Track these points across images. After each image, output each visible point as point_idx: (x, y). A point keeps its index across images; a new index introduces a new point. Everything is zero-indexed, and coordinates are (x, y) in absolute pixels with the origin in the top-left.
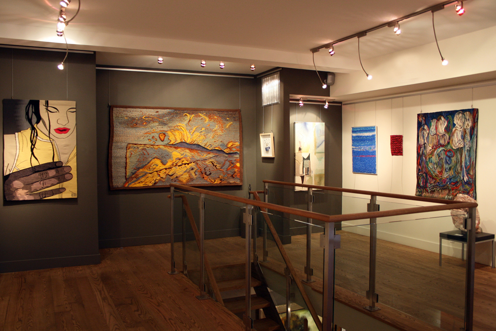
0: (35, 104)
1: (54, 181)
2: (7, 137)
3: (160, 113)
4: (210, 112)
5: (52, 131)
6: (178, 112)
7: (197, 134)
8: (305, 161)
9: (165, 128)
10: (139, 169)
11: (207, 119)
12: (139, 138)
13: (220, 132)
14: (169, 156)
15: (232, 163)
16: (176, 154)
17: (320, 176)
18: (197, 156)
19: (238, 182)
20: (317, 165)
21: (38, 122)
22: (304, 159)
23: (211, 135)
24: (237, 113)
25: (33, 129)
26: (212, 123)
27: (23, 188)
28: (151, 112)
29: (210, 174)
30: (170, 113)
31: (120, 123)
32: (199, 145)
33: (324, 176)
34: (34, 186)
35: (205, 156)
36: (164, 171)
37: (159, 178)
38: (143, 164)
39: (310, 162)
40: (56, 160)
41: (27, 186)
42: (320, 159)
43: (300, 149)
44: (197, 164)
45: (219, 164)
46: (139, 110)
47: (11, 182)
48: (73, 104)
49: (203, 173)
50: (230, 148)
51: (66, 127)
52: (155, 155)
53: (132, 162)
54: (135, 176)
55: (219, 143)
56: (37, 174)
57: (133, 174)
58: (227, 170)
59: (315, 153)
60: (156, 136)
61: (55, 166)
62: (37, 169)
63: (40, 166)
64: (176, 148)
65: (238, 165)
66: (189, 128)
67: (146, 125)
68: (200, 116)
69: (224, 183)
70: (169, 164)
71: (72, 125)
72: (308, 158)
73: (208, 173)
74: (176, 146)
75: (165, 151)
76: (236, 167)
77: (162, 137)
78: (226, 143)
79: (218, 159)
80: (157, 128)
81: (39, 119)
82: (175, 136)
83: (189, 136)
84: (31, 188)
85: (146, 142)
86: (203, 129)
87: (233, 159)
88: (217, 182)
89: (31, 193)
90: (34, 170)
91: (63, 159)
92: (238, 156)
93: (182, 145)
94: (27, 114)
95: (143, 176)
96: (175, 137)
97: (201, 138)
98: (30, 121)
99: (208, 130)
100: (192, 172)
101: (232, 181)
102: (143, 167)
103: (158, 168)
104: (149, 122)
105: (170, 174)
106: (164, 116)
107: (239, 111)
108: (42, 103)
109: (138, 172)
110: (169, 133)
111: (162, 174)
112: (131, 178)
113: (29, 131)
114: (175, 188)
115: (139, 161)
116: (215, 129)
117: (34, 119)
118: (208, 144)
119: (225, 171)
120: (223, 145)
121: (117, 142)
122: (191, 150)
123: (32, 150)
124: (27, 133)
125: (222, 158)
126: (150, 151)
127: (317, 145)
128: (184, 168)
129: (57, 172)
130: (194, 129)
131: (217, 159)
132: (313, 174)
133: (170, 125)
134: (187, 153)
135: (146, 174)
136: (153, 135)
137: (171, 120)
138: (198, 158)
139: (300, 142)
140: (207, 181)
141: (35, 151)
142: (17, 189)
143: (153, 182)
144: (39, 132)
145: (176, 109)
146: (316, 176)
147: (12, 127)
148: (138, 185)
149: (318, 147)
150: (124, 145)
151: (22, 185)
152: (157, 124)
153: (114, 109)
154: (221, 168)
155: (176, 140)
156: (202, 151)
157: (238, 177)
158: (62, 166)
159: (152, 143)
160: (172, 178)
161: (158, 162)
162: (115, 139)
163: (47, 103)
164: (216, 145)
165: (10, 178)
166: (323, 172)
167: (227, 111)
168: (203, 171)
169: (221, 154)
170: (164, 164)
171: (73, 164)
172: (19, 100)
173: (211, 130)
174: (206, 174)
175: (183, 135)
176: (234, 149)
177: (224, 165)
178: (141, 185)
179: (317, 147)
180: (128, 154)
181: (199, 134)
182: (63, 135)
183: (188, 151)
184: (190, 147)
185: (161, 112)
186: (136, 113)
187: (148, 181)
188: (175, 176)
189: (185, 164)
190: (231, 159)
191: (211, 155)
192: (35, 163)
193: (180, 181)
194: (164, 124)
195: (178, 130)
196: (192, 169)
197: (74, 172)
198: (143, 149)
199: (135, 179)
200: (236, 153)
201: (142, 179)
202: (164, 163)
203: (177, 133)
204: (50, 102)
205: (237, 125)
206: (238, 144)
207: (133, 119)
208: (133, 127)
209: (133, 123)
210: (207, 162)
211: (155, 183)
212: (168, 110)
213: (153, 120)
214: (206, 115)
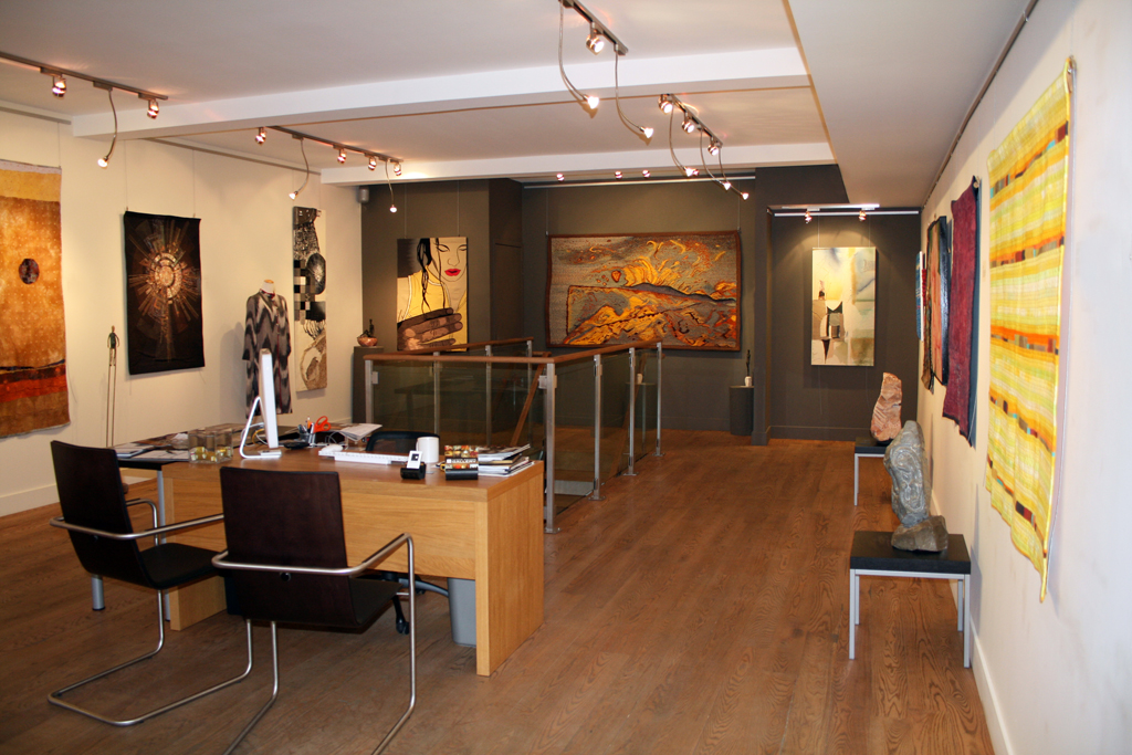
0: (426, 242)
1: (445, 330)
2: (401, 282)
3: (613, 242)
4: (687, 238)
5: (443, 274)
6: (639, 240)
7: (667, 270)
8: (831, 315)
9: (620, 264)
10: (584, 320)
11: (684, 248)
12: (584, 278)
13: (703, 268)
14: (625, 303)
15: (724, 316)
16: (636, 300)
17: (864, 343)
18: (666, 303)
19: (733, 345)
20: (859, 321)
21: (428, 264)
22: (829, 311)
23: (689, 272)
24: (733, 236)
25: (425, 271)
26: (691, 254)
27: (415, 338)
28: (602, 242)
29: (688, 331)
30: (626, 242)
31: (561, 258)
32: (670, 288)
33: (873, 342)
34: (427, 335)
35: (679, 303)
36: (619, 324)
37: (610, 334)
38: (590, 313)
39: (842, 317)
40: (447, 307)
41: (419, 335)
42: (863, 312)
43: (822, 294)
44: (667, 315)
45: (701, 316)
46: (584, 239)
47: (404, 330)
48: (463, 240)
49: (676, 328)
50: (721, 292)
51: (457, 268)
52: (606, 302)
53: (575, 311)
54: (578, 330)
55: (702, 284)
56: (428, 322)
57: (577, 327)
58: (715, 325)
59: (854, 302)
60: (608, 274)
61: (445, 313)
62: (429, 317)
63: (431, 313)
64: (636, 292)
65: (734, 318)
66: (655, 262)
67: (594, 259)
68: (671, 244)
69: (710, 345)
70: (625, 315)
71: (462, 266)
72: (839, 309)
73: (684, 330)
74: (635, 289)
75: (621, 296)
76: (731, 322)
77: (616, 277)
78: (712, 284)
79: (701, 309)
80: (609, 263)
81: (430, 259)
82: (634, 274)
83: (655, 273)
84: (421, 338)
85: (594, 283)
86: (677, 263)
87: (725, 309)
88: (698, 343)
89: (422, 342)
90: (426, 317)
91: (454, 306)
92: (734, 304)
93: (645, 287)
94: (419, 254)
95: (589, 331)
96: (634, 276)
97: (674, 277)
98: (421, 262)
99: (685, 265)
100: (659, 327)
101: (722, 343)
102: (589, 318)
103: (609, 320)
104: (597, 256)
105: (627, 328)
106: (618, 246)
107: (737, 234)
108: (433, 241)
109: (583, 326)
110: (626, 270)
111: (615, 329)
112: (574, 332)
113: (420, 273)
114: (636, 349)
115: (584, 309)
116: (697, 262)
117: (425, 261)
118: (685, 285)
119: (711, 327)
120: (708, 287)
121: (556, 284)
122: (658, 294)
123: (424, 294)
124: (419, 275)
125: (706, 309)
126: (600, 297)
127: (859, 287)
128: (647, 321)
129: (448, 320)
130: (663, 263)
131: (698, 309)
132: (848, 339)
133: (627, 258)
134: (653, 298)
135: (593, 327)
136: (604, 273)
137: (629, 251)
138: (669, 307)
139: (822, 283)
140: (682, 341)
141: (426, 295)
142: (409, 338)
143: (603, 339)
144: (430, 274)
145: (635, 235)
146: (855, 341)
147: (405, 270)
148: (581, 343)
149: (861, 290)
150: (565, 287)
151: (414, 334)
152: (608, 258)
153: (553, 240)
154: (706, 322)
155: (635, 281)
156: (675, 297)
157: (734, 337)
158: (452, 314)
159: (601, 284)
160: (629, 334)
161: (610, 311)
162: (554, 279)
163: (437, 240)
164: (698, 288)
165: (402, 326)
166: (872, 335)
167: (717, 234)
168: (676, 326)
169: (707, 301)
170: (619, 315)
171: (463, 311)
172: (410, 240)
173: (690, 264)
174: (680, 330)
175: (645, 273)
176: (728, 294)
177: (709, 318)
178: (586, 342)
179: (857, 289)
180: (570, 300)
181: (670, 271)
182: (454, 278)
183: (652, 296)
184: (656, 290)
185: (615, 240)
186: (580, 244)
187: (596, 337)
188: (633, 332)
189: (649, 315)
190: (722, 309)
191: (690, 303)
192: (426, 310)
193: (641, 340)
194: (618, 257)
195: (639, 265)
196: (659, 323)
197: (464, 320)
198: (589, 294)
199: (578, 334)
200: (730, 300)
201: (588, 335)
202: (618, 313)
203: (637, 270)
204: (440, 239)
205: (733, 255)
206: (734, 285)
207: (578, 252)
208: (576, 263)
209: (578, 258)
210: (683, 313)
211: (605, 341)
212: (624, 238)
213: (604, 253)
214: (681, 242)
